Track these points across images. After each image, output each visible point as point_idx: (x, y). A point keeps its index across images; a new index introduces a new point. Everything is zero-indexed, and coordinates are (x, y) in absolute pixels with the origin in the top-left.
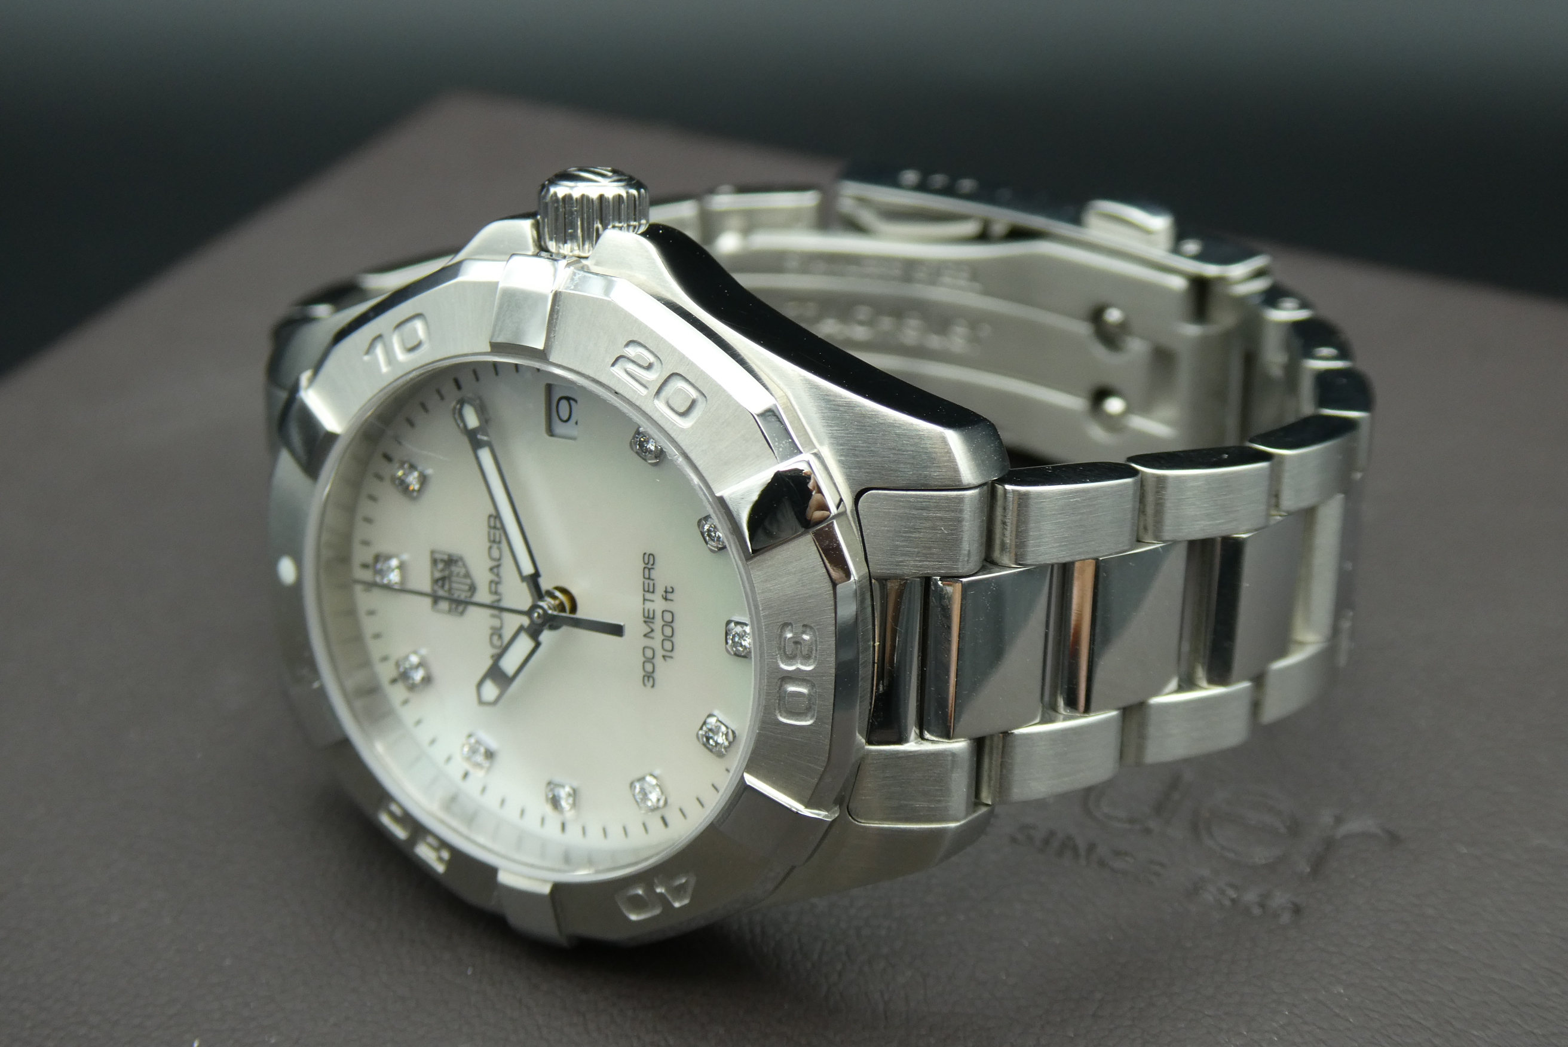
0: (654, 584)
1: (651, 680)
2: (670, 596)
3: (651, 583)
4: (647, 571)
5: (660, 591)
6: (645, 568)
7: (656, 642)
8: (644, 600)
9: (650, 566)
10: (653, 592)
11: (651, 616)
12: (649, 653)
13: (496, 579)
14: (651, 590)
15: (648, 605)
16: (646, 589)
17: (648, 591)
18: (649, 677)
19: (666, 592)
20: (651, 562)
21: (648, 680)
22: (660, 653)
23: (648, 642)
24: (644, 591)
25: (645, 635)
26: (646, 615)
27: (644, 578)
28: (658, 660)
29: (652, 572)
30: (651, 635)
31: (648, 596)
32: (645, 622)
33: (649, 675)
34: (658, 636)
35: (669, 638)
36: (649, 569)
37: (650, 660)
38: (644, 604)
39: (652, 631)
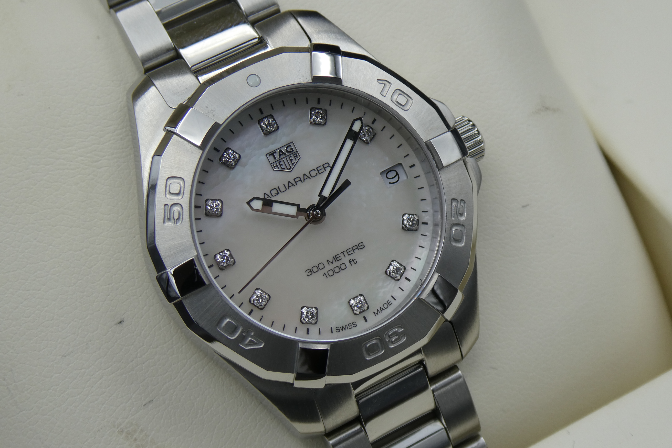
0: (352, 253)
1: (310, 273)
2: (352, 263)
3: (352, 252)
4: (356, 247)
5: (352, 257)
6: (356, 246)
7: (328, 267)
8: (343, 252)
9: (359, 247)
10: (349, 255)
11: (338, 259)
12: (321, 266)
13: (302, 179)
14: (349, 253)
15: (342, 255)
16: (348, 251)
17: (348, 253)
18: (311, 271)
19: (353, 260)
20: (361, 247)
21: (309, 272)
22: (325, 270)
23: (326, 263)
24: (347, 250)
25: (328, 260)
26: (337, 257)
27: (352, 248)
28: (321, 272)
29: (357, 249)
30: (330, 263)
31: (345, 253)
32: (333, 257)
33: (312, 271)
34: (332, 266)
35: (334, 272)
36: (357, 248)
37: (319, 269)
38: (340, 253)
39: (332, 263)
